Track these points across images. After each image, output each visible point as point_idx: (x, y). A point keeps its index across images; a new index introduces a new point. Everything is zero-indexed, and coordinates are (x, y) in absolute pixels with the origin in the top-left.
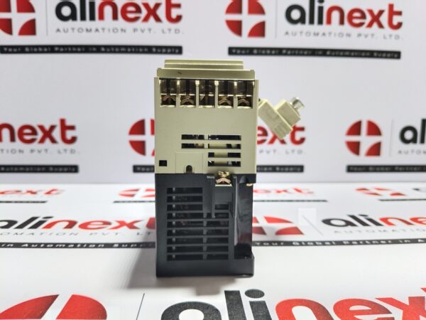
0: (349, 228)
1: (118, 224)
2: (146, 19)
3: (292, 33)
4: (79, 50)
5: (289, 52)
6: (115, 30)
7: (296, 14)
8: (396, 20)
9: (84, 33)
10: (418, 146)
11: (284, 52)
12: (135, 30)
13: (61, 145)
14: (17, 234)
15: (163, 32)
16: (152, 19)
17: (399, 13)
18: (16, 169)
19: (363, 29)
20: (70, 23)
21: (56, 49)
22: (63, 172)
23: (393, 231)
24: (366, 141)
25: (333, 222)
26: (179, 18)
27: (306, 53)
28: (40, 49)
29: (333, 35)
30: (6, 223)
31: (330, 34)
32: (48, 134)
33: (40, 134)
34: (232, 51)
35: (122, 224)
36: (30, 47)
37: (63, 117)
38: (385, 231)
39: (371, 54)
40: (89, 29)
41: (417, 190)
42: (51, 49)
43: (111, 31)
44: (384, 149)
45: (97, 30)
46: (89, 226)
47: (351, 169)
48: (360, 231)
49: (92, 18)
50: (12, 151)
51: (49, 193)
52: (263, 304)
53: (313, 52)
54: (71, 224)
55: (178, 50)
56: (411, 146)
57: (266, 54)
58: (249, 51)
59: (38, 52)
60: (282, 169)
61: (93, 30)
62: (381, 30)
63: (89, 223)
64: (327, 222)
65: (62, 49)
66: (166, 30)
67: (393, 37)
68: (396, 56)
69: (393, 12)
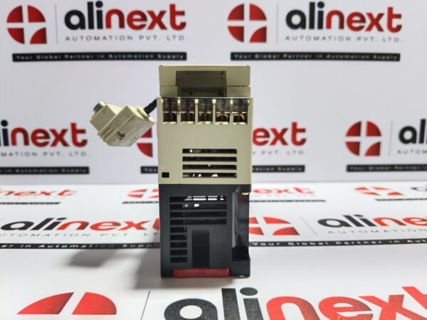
0: (344, 228)
1: (126, 225)
2: (151, 27)
3: (293, 38)
4: (88, 57)
5: (290, 57)
6: (122, 38)
7: (296, 20)
8: (395, 22)
9: (93, 41)
10: (417, 146)
11: (285, 56)
12: (141, 37)
13: (72, 148)
14: (34, 235)
15: (168, 39)
16: (157, 27)
17: (399, 16)
18: (30, 171)
19: (363, 33)
20: (79, 32)
21: (66, 56)
22: (74, 173)
23: (385, 231)
24: (366, 142)
25: (328, 222)
26: (183, 25)
27: (306, 57)
28: (51, 57)
29: (333, 38)
30: (23, 225)
31: (330, 37)
32: (59, 138)
33: (52, 138)
34: (234, 56)
35: (130, 225)
36: (41, 54)
37: (73, 121)
38: (377, 231)
39: (370, 57)
40: (97, 37)
41: (415, 189)
42: (61, 57)
43: (118, 39)
44: (383, 149)
45: (105, 38)
46: (101, 227)
47: (351, 168)
49: (100, 26)
50: (26, 154)
51: (61, 194)
52: (256, 302)
53: (314, 56)
54: (84, 225)
55: (182, 56)
56: (410, 146)
57: (267, 59)
58: (251, 56)
59: (49, 60)
60: (284, 169)
61: (101, 38)
62: (381, 33)
64: (323, 222)
65: (71, 57)
66: (171, 37)
67: (393, 40)
68: (395, 58)
69: (392, 15)
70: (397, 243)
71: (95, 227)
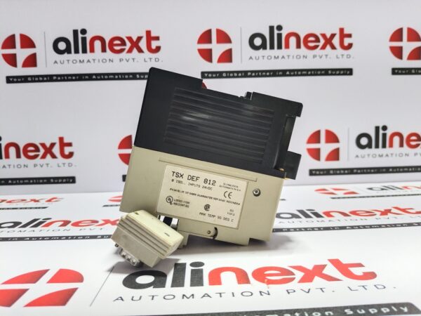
1: (103, 222)
4: (74, 78)
9: (78, 64)
11: (249, 74)
14: (20, 231)
18: (21, 182)
19: (318, 51)
21: (55, 78)
22: (62, 183)
28: (41, 79)
29: (291, 57)
30: (12, 224)
31: (289, 56)
34: (204, 75)
35: (107, 222)
39: (325, 72)
41: (371, 189)
42: (50, 78)
49: (84, 51)
51: (50, 201)
54: (66, 223)
62: (334, 51)
63: (80, 222)
65: (59, 78)
67: (345, 57)
68: (348, 72)
69: (343, 35)
71: (76, 224)
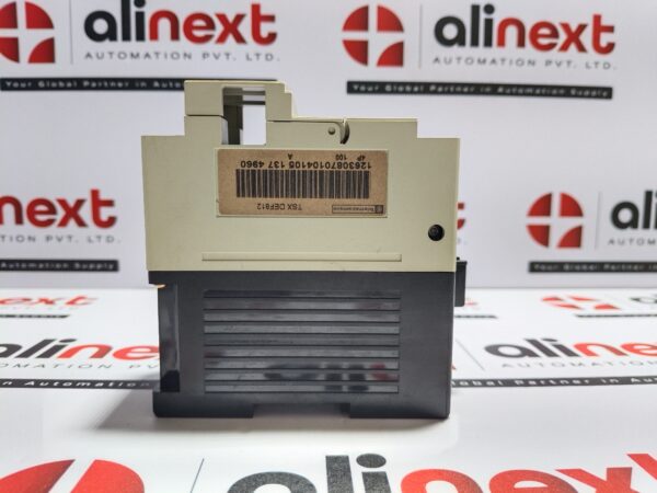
0: (527, 359)
2: (222, 39)
3: (445, 60)
5: (440, 89)
6: (175, 56)
7: (450, 31)
8: (605, 39)
10: (640, 233)
12: (205, 55)
13: (93, 229)
15: (248, 58)
16: (231, 39)
17: (610, 29)
20: (107, 45)
23: (594, 364)
24: (559, 225)
25: (502, 350)
26: (272, 37)
27: (466, 89)
32: (72, 212)
33: (61, 213)
36: (45, 80)
37: (95, 187)
38: (580, 364)
40: (135, 54)
43: (169, 56)
44: (586, 237)
45: (147, 55)
46: (130, 355)
47: (535, 267)
48: (541, 365)
50: (17, 237)
52: (383, 478)
53: (477, 89)
56: (629, 232)
57: (405, 92)
58: (379, 88)
59: (58, 88)
61: (142, 55)
64: (493, 350)
66: (252, 56)
70: (615, 383)
